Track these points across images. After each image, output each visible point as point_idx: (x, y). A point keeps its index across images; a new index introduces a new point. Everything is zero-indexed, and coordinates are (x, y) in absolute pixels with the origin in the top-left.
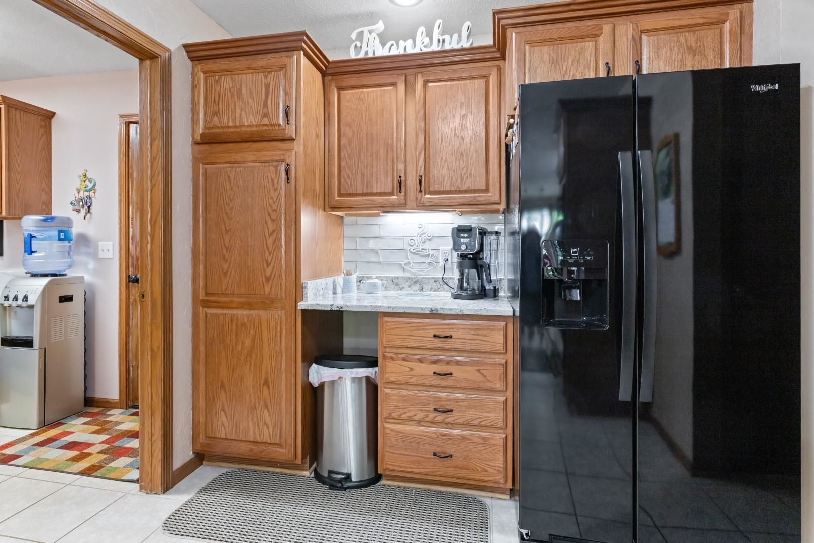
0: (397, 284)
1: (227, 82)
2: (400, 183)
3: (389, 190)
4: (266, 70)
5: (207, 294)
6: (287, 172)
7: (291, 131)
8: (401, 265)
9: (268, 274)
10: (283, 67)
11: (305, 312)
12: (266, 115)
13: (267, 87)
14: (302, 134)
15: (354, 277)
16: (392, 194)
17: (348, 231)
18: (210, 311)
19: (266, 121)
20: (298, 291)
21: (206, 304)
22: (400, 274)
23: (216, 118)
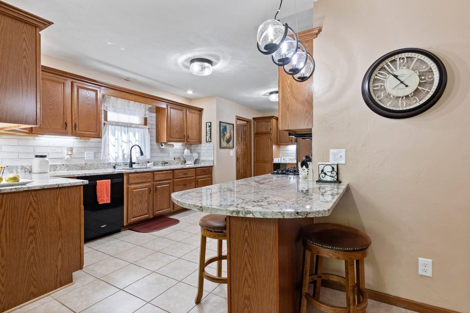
0: (291, 160)
1: (260, 124)
2: (291, 140)
3: (289, 142)
4: (267, 122)
5: (256, 161)
6: (271, 140)
7: (271, 132)
8: (292, 156)
9: (267, 157)
10: (270, 121)
11: (274, 163)
12: (267, 130)
13: (267, 125)
14: (273, 133)
15: (282, 158)
16: (290, 142)
17: (281, 149)
18: (257, 164)
19: (267, 131)
20: (272, 160)
21: (256, 163)
22: (292, 158)
23: (258, 130)
